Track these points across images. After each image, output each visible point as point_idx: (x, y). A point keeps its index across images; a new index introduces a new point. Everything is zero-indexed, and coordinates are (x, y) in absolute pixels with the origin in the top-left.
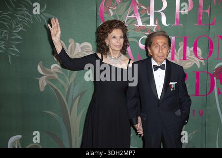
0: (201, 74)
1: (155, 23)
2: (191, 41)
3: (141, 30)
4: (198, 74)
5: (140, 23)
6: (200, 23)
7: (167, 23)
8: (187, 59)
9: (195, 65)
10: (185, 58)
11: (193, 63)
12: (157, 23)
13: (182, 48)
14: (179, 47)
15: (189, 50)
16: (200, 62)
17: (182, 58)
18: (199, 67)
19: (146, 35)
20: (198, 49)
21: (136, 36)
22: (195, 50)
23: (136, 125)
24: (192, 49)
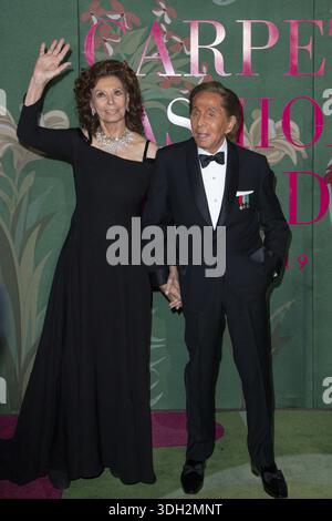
0: (299, 177)
1: (200, 71)
2: (276, 108)
3: (173, 85)
4: (293, 177)
5: (170, 72)
6: (294, 70)
7: (226, 72)
8: (270, 145)
9: (287, 157)
10: (265, 144)
11: (283, 154)
12: (204, 69)
13: (258, 121)
14: (253, 120)
15: (274, 127)
16: (297, 152)
17: (260, 144)
18: (295, 162)
19: (184, 96)
20: (293, 125)
21: (160, 97)
22: (286, 129)
23: (164, 286)
24: (280, 123)
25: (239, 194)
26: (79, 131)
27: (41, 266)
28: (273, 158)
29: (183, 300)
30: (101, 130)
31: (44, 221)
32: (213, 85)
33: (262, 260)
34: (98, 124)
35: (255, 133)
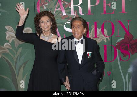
0: (107, 47)
1: (74, 13)
2: (99, 25)
3: (65, 18)
4: (105, 46)
5: (64, 14)
6: (105, 12)
7: (83, 13)
8: (97, 36)
9: (103, 41)
10: (96, 36)
11: (102, 40)
12: (76, 13)
13: (93, 29)
14: (92, 29)
15: (99, 31)
16: (106, 38)
17: (94, 36)
18: (106, 42)
19: (69, 22)
20: (105, 30)
21: (61, 22)
22: (103, 31)
23: (65, 83)
24: (100, 30)
25: (88, 53)
26: (36, 34)
27: (25, 78)
28: (98, 41)
29: (71, 87)
30: (43, 33)
31: (25, 63)
32: (79, 18)
33: (96, 74)
34: (42, 31)
35: (93, 33)
